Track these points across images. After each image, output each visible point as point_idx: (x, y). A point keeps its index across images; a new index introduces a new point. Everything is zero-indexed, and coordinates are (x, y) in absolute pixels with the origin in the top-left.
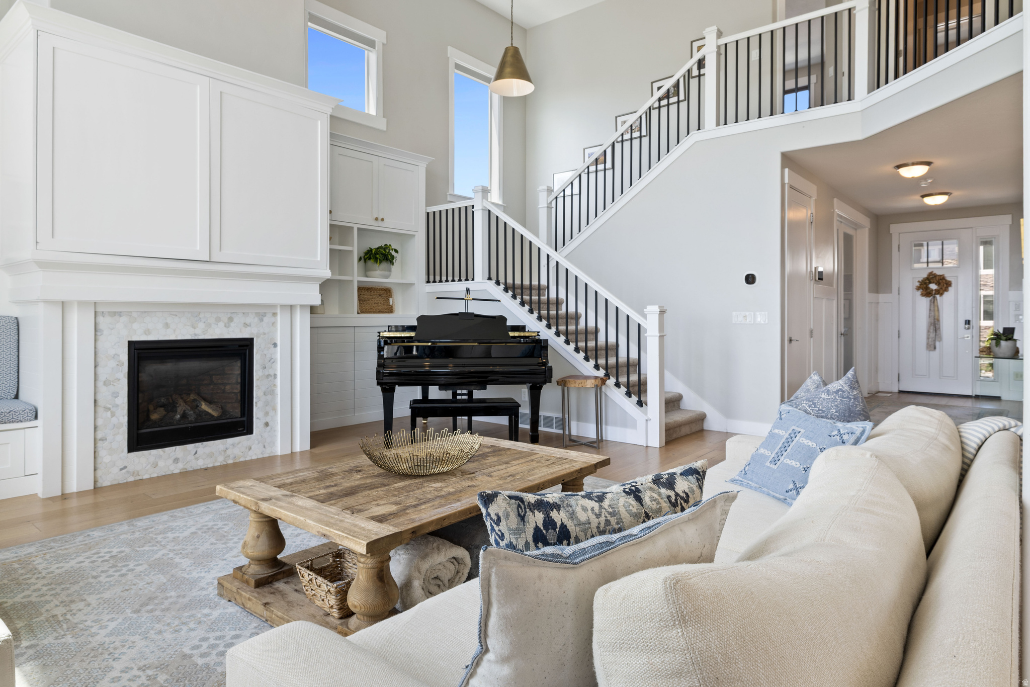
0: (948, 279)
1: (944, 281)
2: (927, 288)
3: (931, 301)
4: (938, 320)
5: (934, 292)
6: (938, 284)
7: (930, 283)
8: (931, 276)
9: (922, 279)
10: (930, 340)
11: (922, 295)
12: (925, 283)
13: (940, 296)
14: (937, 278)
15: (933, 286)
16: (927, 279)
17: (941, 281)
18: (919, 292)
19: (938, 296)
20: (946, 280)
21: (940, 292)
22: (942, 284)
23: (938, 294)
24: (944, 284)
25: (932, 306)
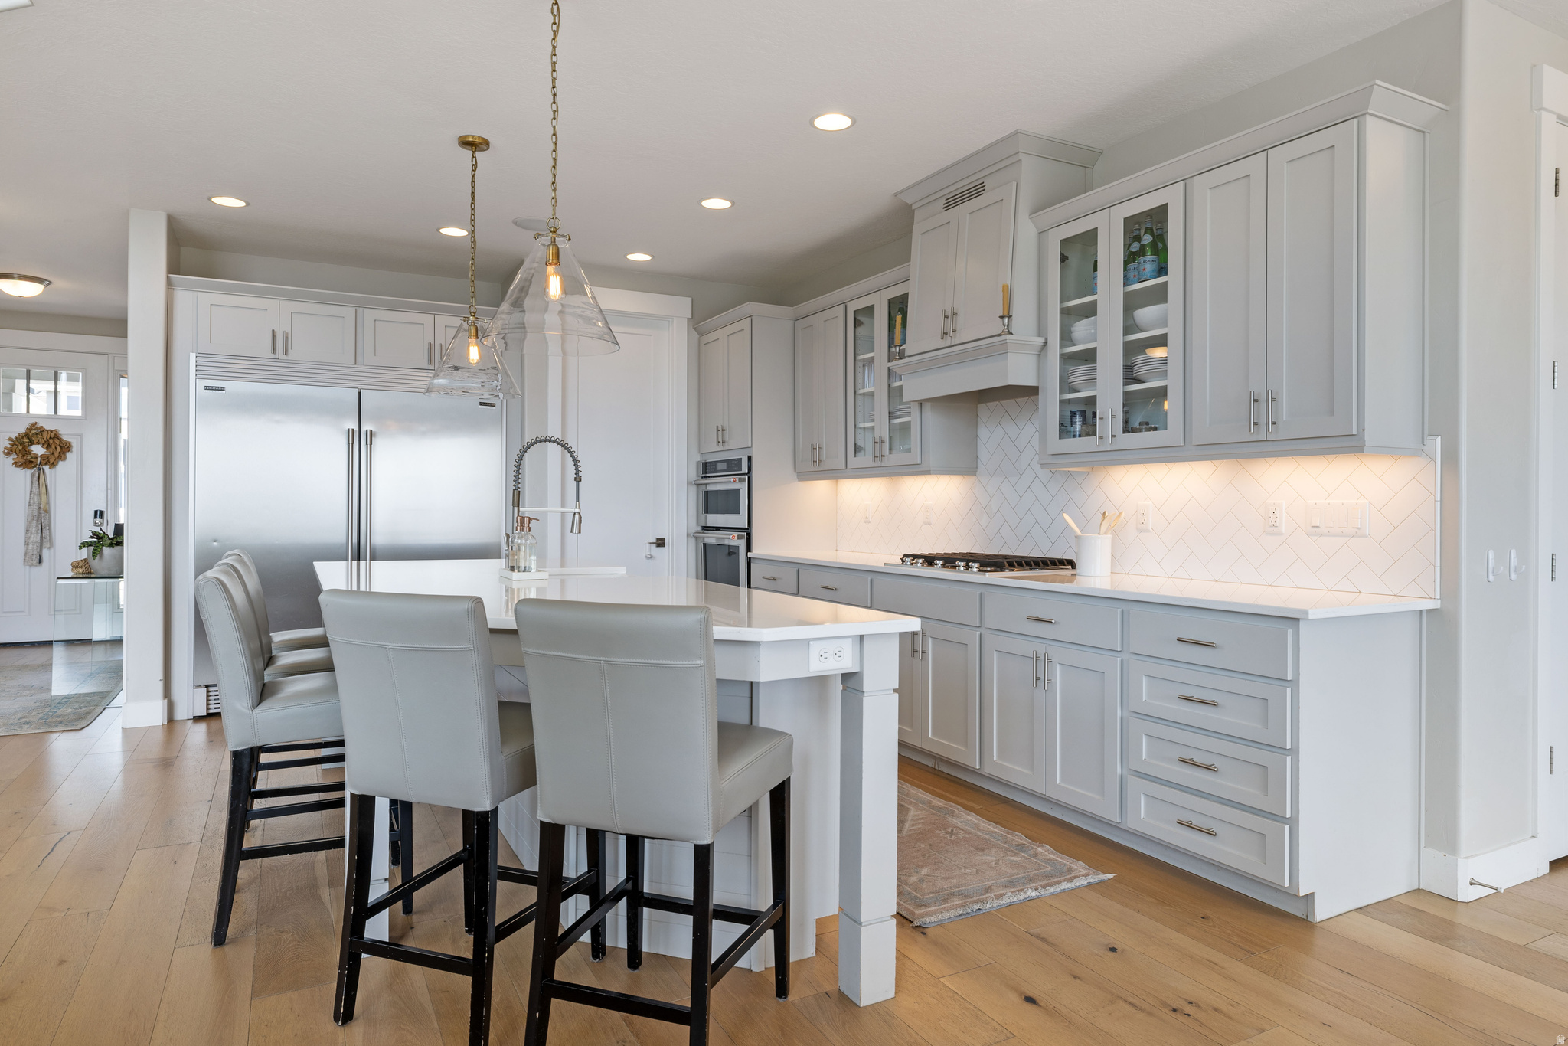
0: (65, 438)
1: (57, 441)
2: (25, 452)
3: (33, 475)
4: (47, 511)
5: (39, 459)
6: (46, 446)
7: (32, 443)
8: (33, 432)
9: (17, 435)
10: (30, 546)
11: (16, 464)
12: (22, 443)
13: (50, 468)
14: (45, 435)
15: (38, 450)
16: (26, 435)
17: (51, 441)
18: (10, 460)
19: (46, 468)
20: (61, 440)
21: (51, 461)
22: (53, 447)
23: (46, 464)
24: (57, 447)
25: (36, 484)
